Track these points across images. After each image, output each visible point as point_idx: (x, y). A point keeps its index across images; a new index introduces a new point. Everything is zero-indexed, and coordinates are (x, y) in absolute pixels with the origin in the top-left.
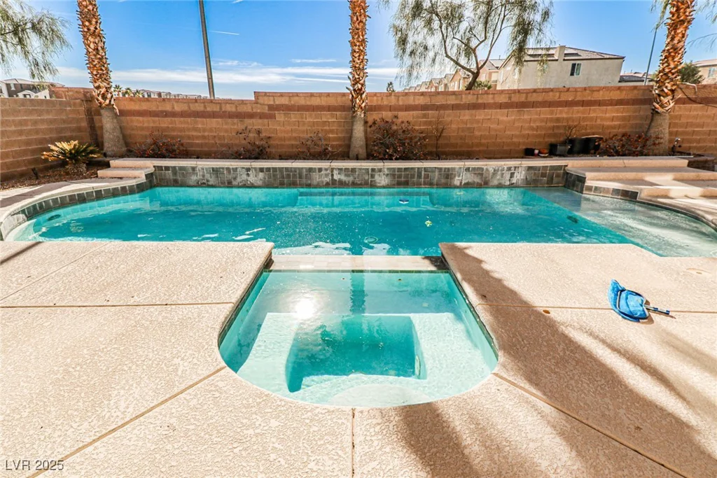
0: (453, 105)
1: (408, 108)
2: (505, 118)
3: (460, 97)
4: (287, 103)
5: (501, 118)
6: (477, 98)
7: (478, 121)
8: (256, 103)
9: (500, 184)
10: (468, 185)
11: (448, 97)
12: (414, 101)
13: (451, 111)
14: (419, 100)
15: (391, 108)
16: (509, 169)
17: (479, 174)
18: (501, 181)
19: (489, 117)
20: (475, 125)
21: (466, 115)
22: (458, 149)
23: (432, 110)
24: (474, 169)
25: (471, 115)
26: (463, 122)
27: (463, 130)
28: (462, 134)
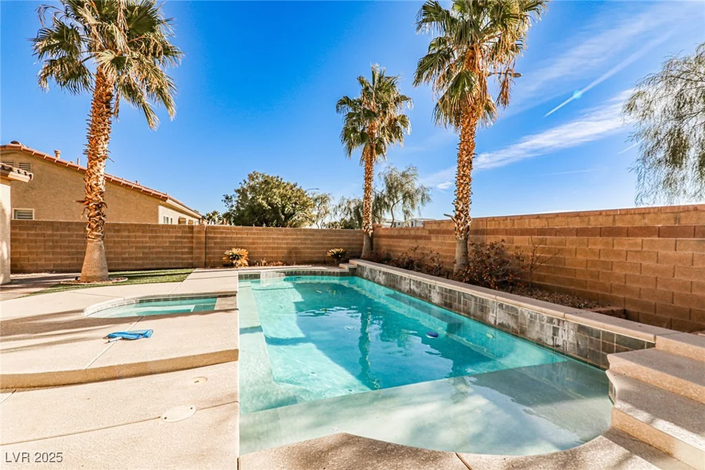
0: (577, 229)
1: (524, 232)
2: (671, 253)
3: (586, 219)
4: (437, 228)
5: (662, 252)
6: (614, 220)
7: (618, 254)
8: (423, 228)
9: (540, 339)
10: (502, 328)
11: (569, 220)
12: (529, 224)
13: (575, 237)
14: (534, 223)
15: (507, 232)
16: (551, 320)
17: (513, 315)
18: (541, 336)
19: (639, 249)
20: (614, 260)
21: (598, 244)
22: (588, 290)
23: (550, 235)
24: (507, 307)
25: (607, 243)
26: (592, 251)
27: (594, 263)
28: (593, 269)
